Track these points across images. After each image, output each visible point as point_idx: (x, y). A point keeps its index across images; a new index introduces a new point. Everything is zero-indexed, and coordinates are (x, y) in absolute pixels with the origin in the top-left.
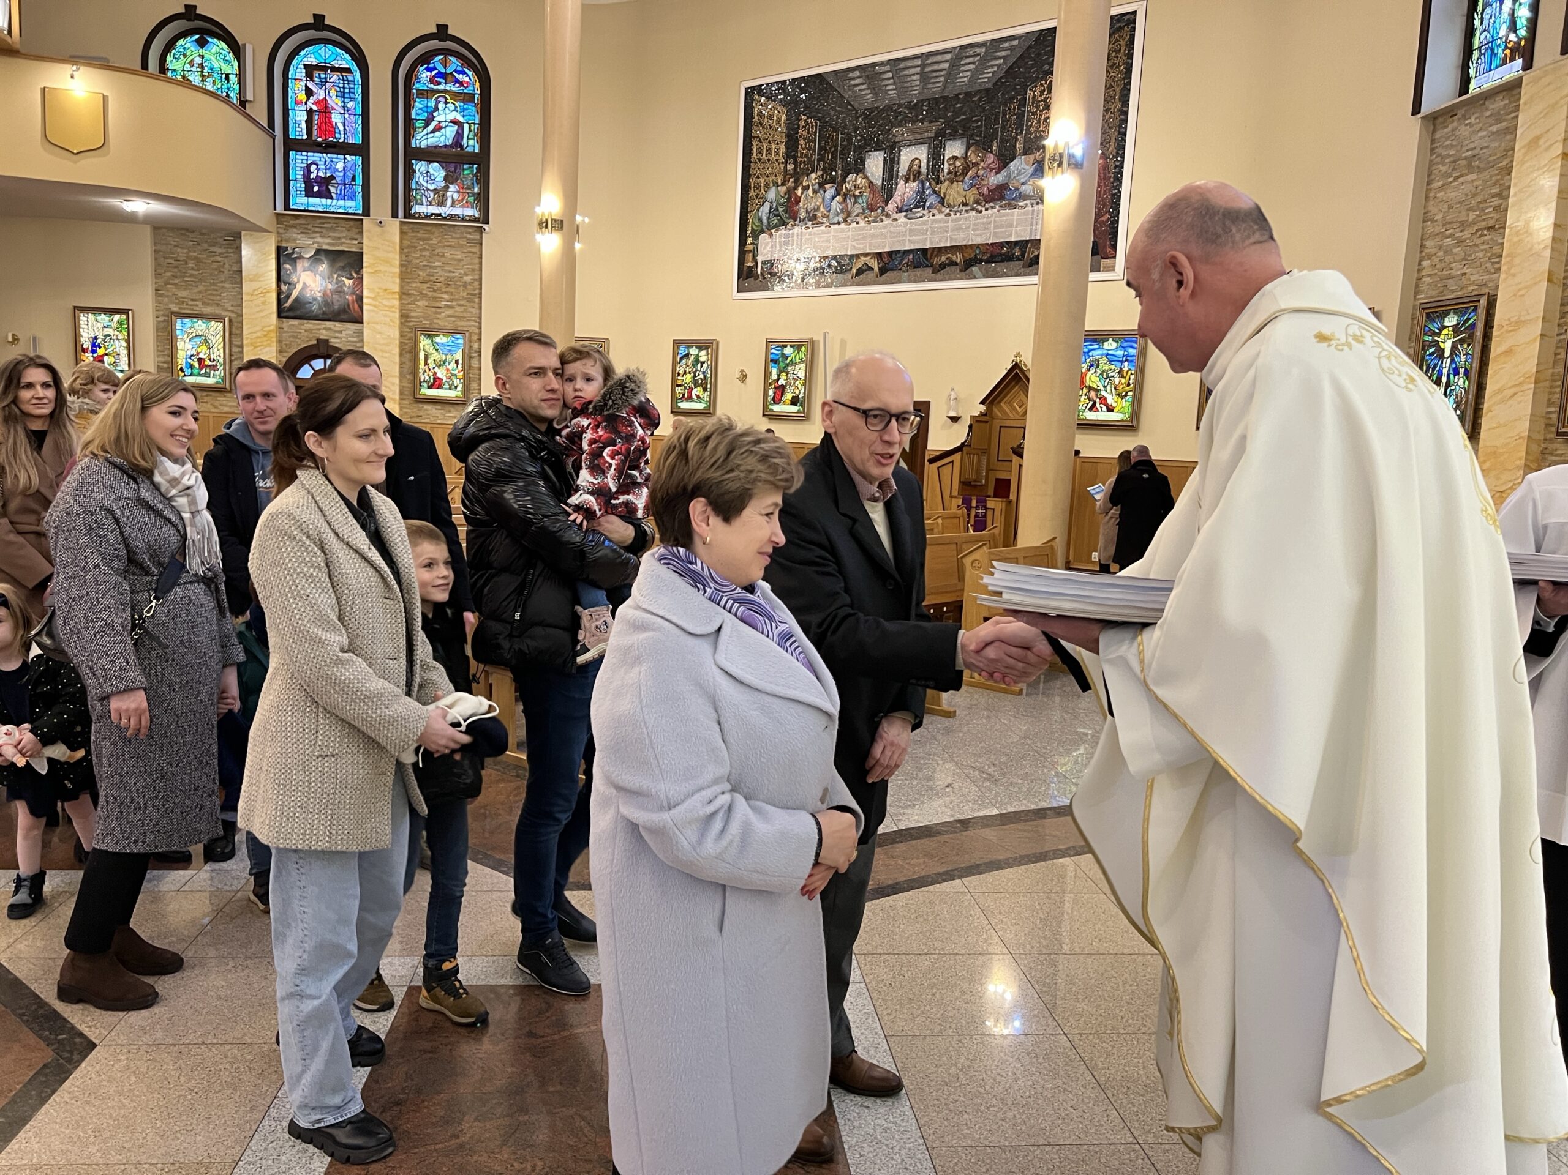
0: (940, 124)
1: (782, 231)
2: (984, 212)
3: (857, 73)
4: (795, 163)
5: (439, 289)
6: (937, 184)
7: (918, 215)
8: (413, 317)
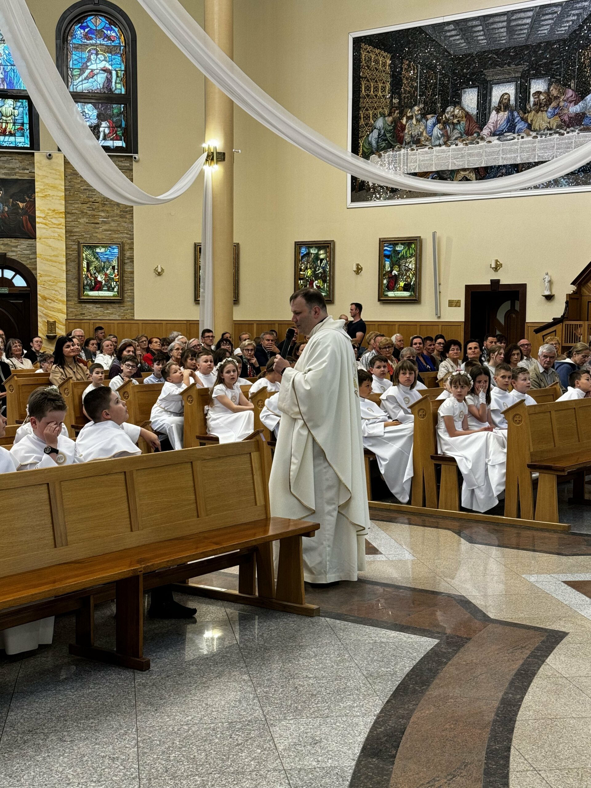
0: (524, 67)
1: (391, 153)
2: (566, 135)
3: (452, 27)
4: (400, 99)
5: (97, 208)
6: (525, 113)
7: (509, 138)
8: (76, 232)
